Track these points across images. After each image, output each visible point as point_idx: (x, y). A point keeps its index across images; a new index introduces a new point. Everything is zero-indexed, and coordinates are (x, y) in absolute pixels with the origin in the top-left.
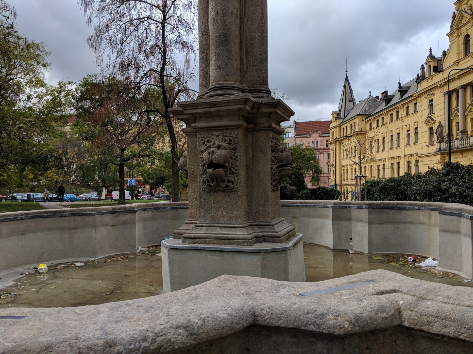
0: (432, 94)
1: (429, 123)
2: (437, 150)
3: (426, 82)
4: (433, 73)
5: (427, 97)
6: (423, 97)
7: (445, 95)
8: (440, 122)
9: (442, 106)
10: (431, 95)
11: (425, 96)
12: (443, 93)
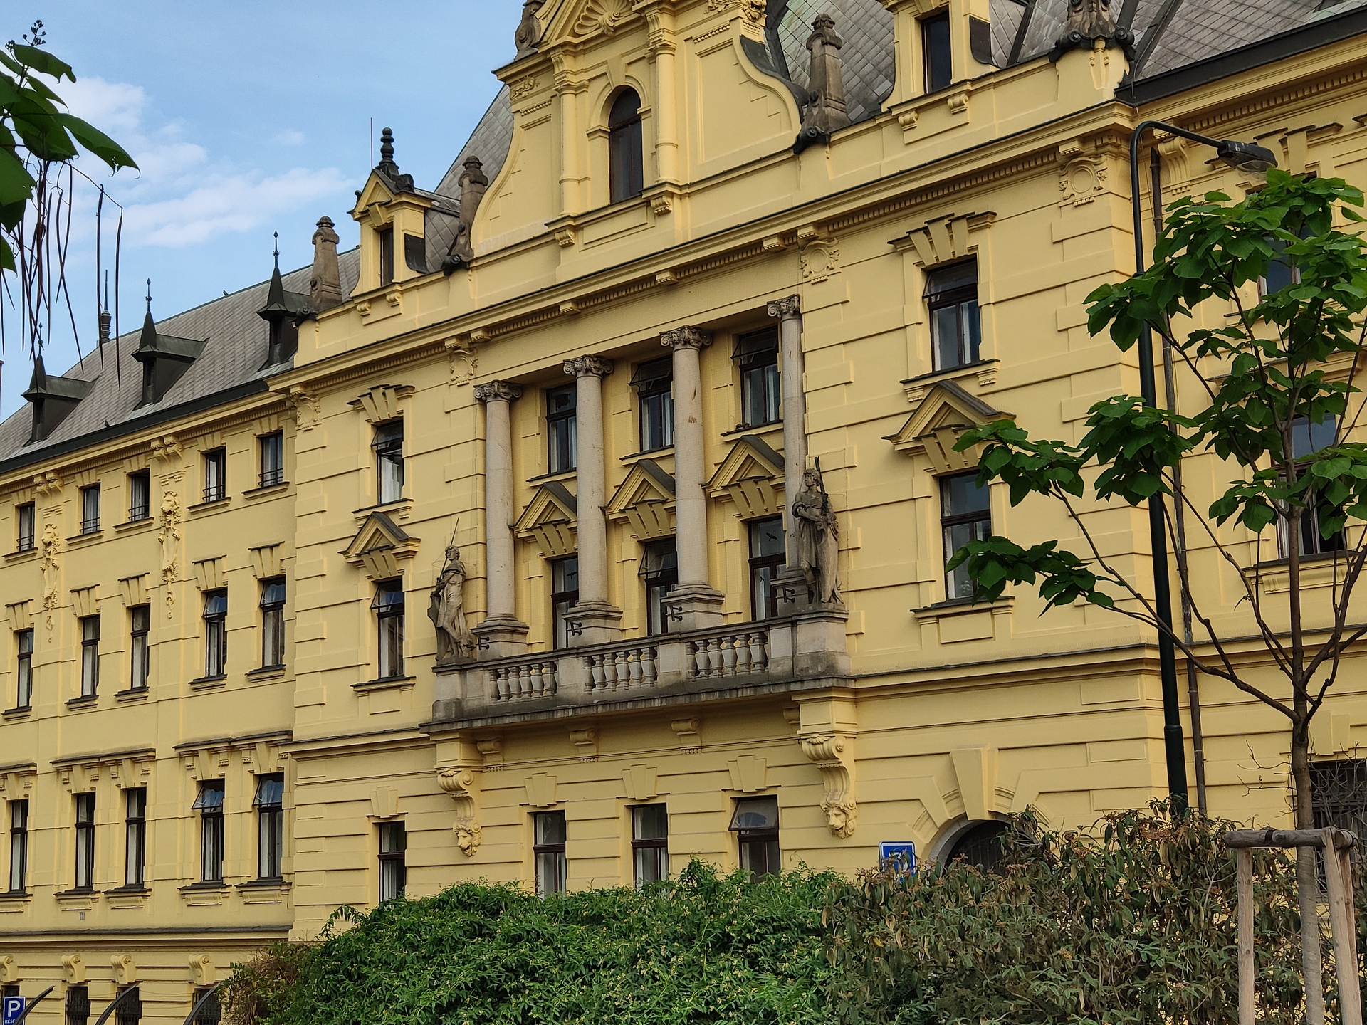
0: (398, 389)
1: (377, 556)
2: (440, 715)
3: (353, 314)
4: (402, 271)
5: (366, 401)
6: (337, 403)
7: (482, 402)
8: (452, 553)
9: (466, 459)
10: (390, 393)
11: (354, 394)
12: (470, 388)
